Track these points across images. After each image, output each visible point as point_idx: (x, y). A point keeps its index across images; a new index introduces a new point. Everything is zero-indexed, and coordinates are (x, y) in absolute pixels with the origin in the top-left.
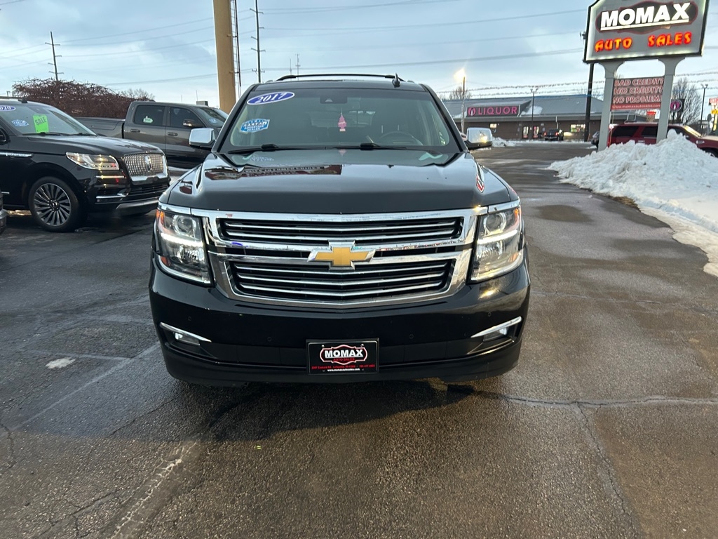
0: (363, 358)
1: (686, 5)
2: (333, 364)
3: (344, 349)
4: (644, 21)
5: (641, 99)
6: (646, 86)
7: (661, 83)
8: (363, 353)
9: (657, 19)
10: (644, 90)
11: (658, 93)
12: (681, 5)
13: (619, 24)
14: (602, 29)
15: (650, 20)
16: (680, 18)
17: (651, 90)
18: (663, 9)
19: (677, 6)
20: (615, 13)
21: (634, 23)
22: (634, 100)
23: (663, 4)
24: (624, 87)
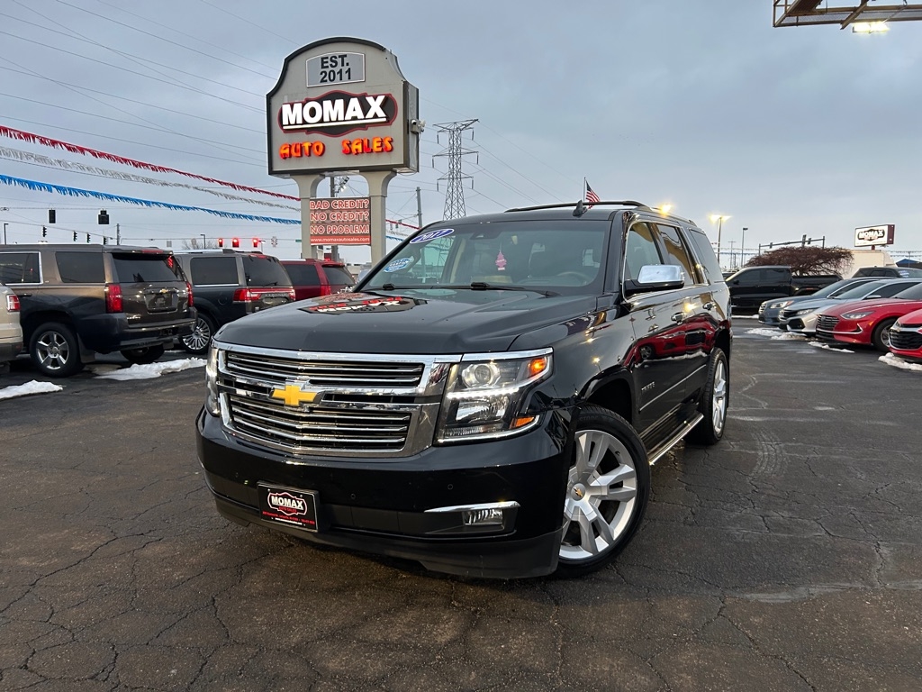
0: (303, 511)
1: (381, 99)
2: (278, 511)
3: (288, 497)
4: (334, 119)
5: (345, 230)
6: (349, 210)
7: (366, 206)
8: (303, 504)
9: (348, 116)
10: (347, 216)
11: (364, 221)
12: (375, 98)
13: (304, 122)
14: (285, 128)
15: (341, 118)
16: (376, 116)
17: (355, 216)
18: (354, 103)
19: (370, 100)
20: (298, 107)
21: (322, 121)
22: (337, 230)
23: (354, 97)
24: (322, 211)
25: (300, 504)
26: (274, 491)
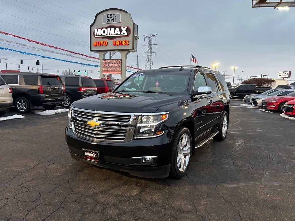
0: (95, 157)
1: (126, 28)
2: (88, 157)
3: (91, 153)
4: (111, 34)
5: (113, 69)
6: (115, 63)
7: (120, 62)
8: (95, 155)
9: (115, 33)
10: (114, 65)
11: (119, 67)
12: (124, 28)
13: (101, 35)
14: (95, 36)
15: (113, 34)
16: (124, 34)
17: (116, 65)
18: (117, 29)
19: (122, 28)
20: (99, 30)
22: (110, 69)
23: (117, 27)
24: (106, 63)
25: (94, 155)
26: (87, 151)
